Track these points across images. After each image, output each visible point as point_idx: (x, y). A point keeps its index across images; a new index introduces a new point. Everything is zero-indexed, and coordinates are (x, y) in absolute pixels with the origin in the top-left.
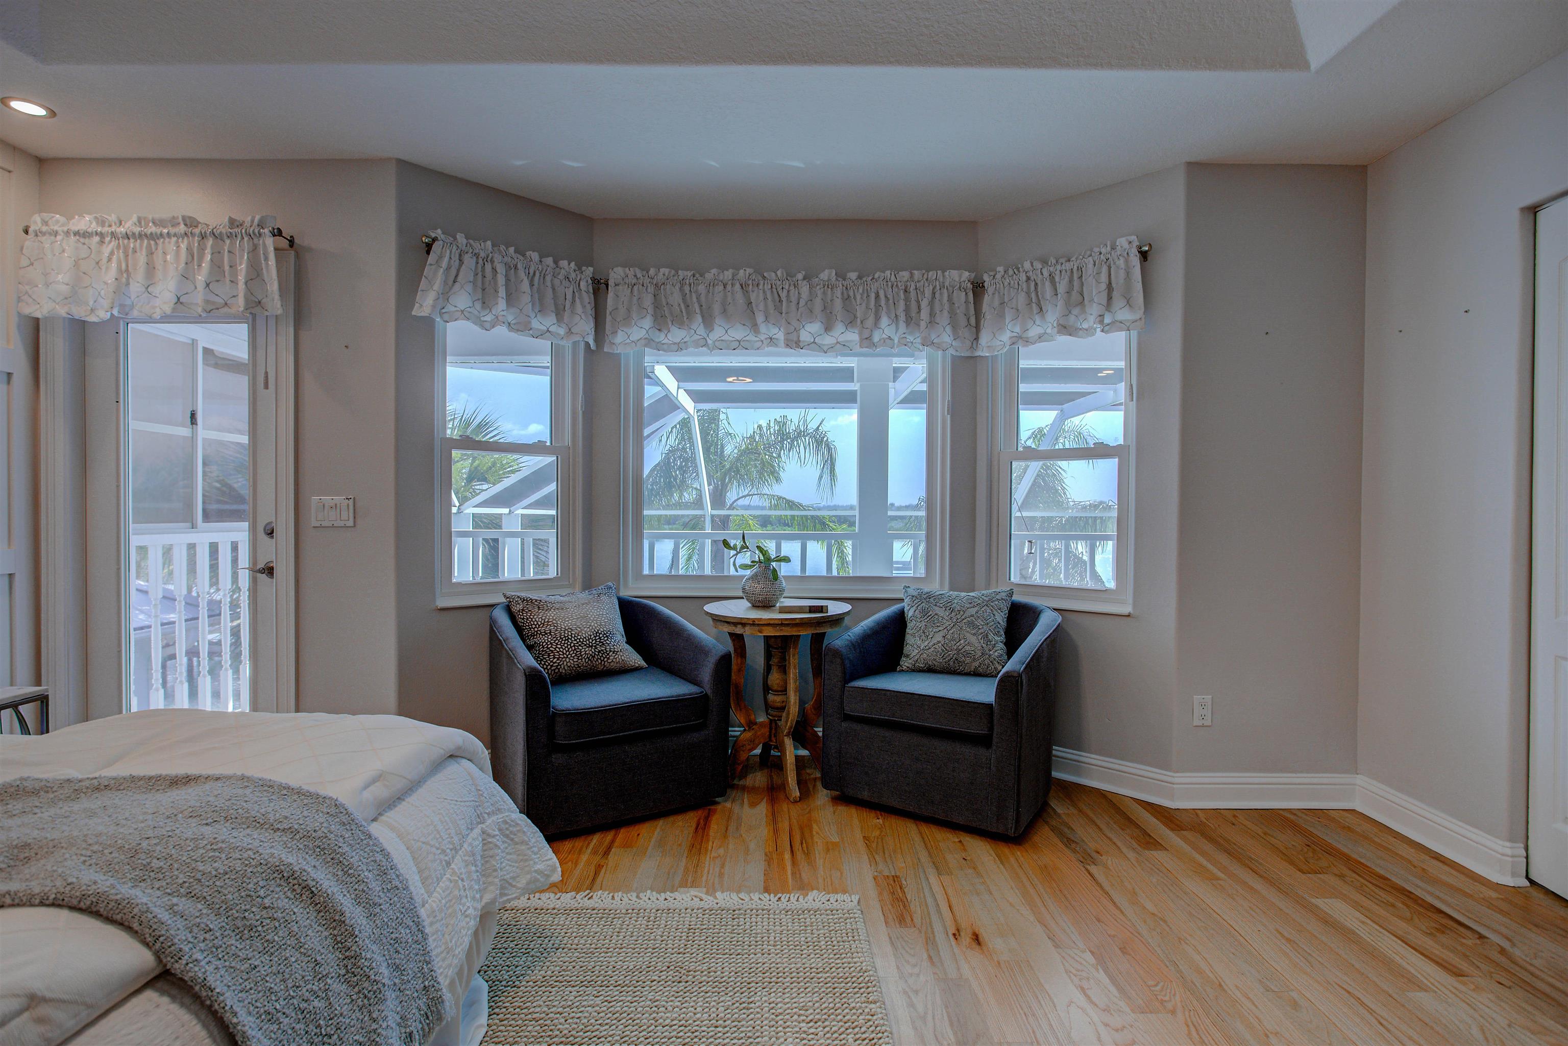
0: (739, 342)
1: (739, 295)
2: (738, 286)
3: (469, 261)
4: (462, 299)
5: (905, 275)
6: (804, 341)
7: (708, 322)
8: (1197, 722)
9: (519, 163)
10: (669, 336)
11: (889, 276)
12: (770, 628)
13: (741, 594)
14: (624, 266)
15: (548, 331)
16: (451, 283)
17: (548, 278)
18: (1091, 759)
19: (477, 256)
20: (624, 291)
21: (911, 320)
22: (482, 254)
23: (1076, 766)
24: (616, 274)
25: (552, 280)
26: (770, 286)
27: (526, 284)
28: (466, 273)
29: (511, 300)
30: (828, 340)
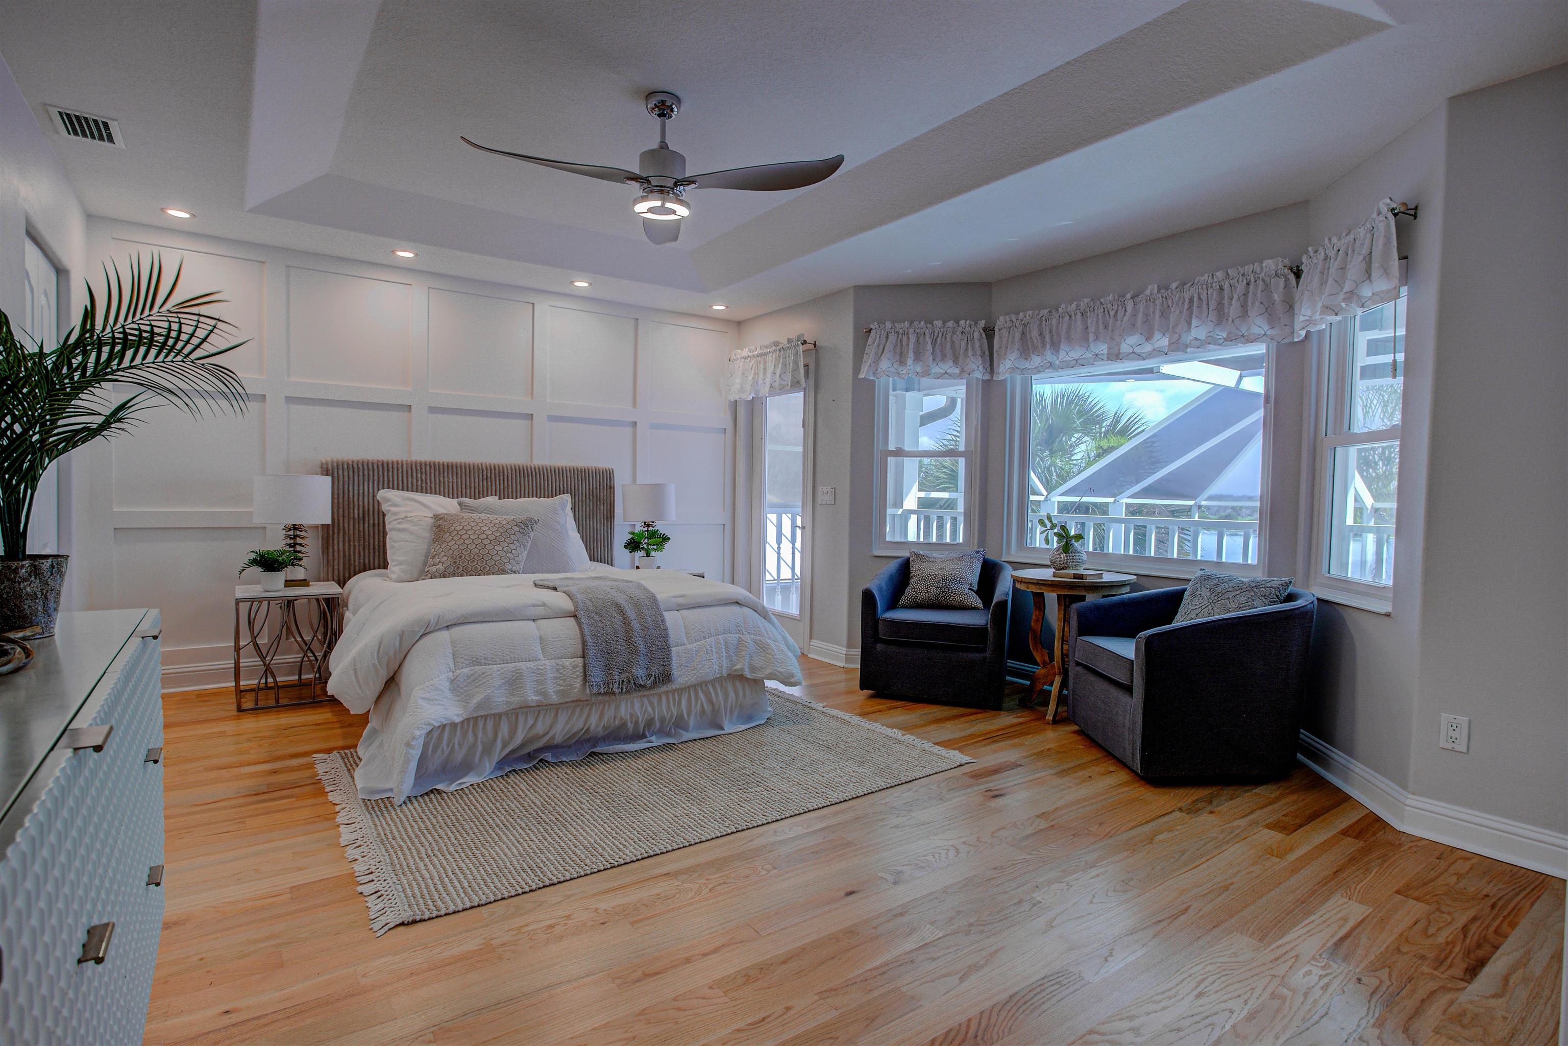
0: (1076, 360)
1: (1079, 323)
2: (1079, 314)
3: (892, 338)
4: (884, 364)
5: (1220, 275)
6: (1123, 353)
7: (1055, 346)
8: (1443, 744)
9: (909, 271)
10: (1032, 363)
11: (1207, 278)
12: (1033, 586)
13: (1049, 563)
14: (1006, 314)
15: (946, 373)
16: (879, 354)
17: (948, 337)
18: (1358, 768)
19: (897, 333)
20: (1005, 332)
21: (1221, 316)
22: (901, 332)
23: (1345, 774)
24: (1001, 322)
25: (952, 337)
26: (1102, 310)
27: (929, 347)
28: (889, 346)
29: (918, 356)
30: (1148, 348)
